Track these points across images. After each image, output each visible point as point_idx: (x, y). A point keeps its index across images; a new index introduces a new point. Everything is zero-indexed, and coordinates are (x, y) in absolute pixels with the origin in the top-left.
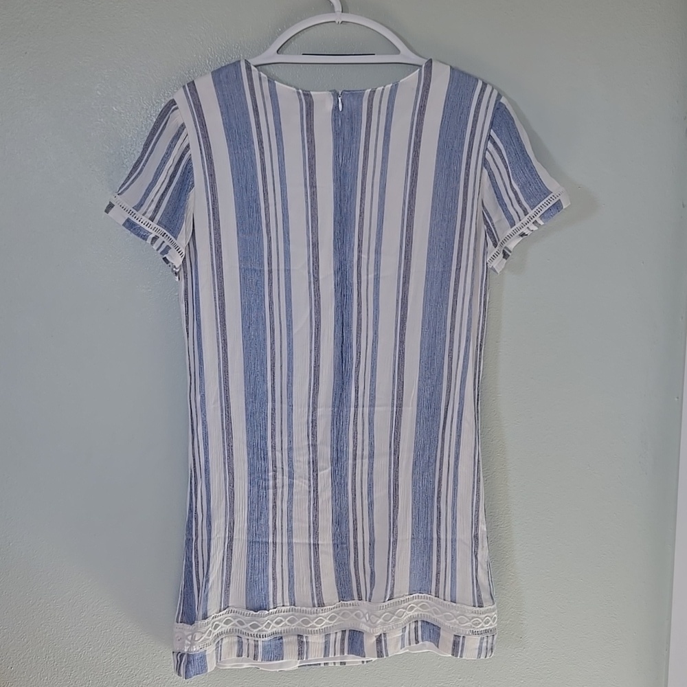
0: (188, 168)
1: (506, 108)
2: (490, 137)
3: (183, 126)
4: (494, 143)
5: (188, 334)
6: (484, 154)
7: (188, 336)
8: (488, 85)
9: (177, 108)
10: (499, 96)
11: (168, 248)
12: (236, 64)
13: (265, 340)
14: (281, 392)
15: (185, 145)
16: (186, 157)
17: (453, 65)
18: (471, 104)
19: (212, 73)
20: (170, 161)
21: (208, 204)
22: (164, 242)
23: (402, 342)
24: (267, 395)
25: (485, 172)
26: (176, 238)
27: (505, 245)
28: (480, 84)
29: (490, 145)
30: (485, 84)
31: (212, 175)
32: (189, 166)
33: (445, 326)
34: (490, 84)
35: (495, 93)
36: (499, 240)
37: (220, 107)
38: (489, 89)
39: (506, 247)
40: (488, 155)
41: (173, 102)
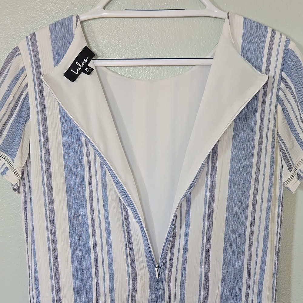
0: (25, 102)
1: (294, 53)
2: (282, 79)
3: (23, 69)
4: (286, 83)
5: (27, 237)
6: (278, 92)
7: (27, 240)
8: (277, 32)
9: (20, 54)
10: (288, 41)
11: (7, 169)
12: (69, 19)
13: (88, 244)
14: (105, 288)
15: (24, 84)
16: (24, 94)
17: (246, 16)
18: (263, 52)
19: (50, 26)
20: (11, 97)
21: (40, 132)
22: (5, 164)
23: (208, 250)
24: (92, 289)
25: (280, 108)
26: (13, 160)
27: (299, 168)
28: (270, 32)
29: (282, 85)
30: (274, 31)
31: (43, 109)
32: (26, 101)
33: (245, 237)
34: (278, 31)
35: (284, 39)
36: (293, 165)
37: (53, 53)
38: (277, 35)
39: (300, 170)
40: (281, 93)
41: (17, 49)
